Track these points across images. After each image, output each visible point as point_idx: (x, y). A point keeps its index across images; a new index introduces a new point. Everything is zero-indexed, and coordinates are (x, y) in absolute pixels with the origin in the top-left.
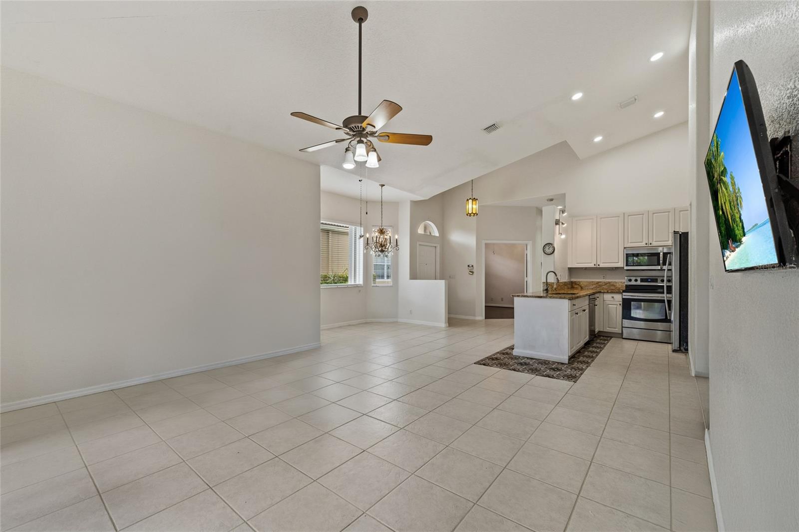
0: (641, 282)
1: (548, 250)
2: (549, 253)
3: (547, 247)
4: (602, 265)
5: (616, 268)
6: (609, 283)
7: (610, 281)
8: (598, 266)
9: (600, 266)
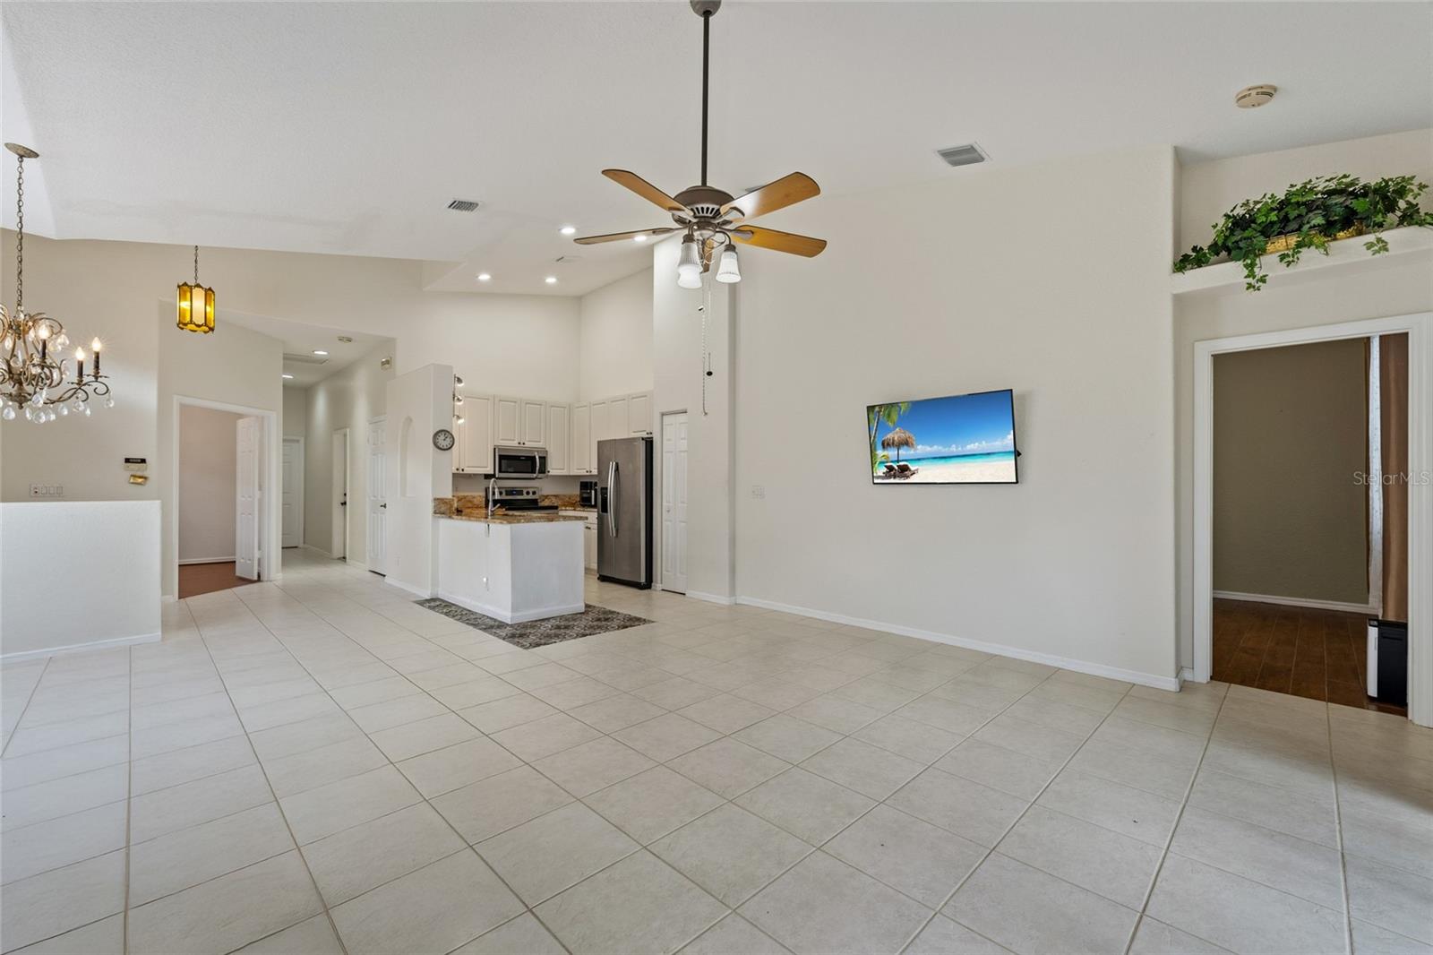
0: (507, 494)
1: (443, 442)
2: (445, 447)
3: (442, 437)
4: (468, 471)
5: (474, 475)
6: (465, 497)
7: (466, 494)
8: (461, 472)
9: (465, 472)
